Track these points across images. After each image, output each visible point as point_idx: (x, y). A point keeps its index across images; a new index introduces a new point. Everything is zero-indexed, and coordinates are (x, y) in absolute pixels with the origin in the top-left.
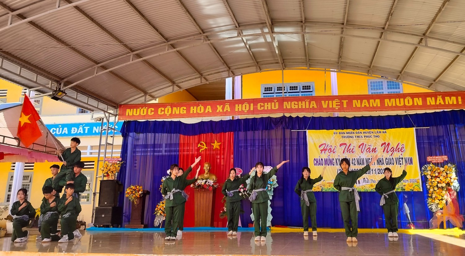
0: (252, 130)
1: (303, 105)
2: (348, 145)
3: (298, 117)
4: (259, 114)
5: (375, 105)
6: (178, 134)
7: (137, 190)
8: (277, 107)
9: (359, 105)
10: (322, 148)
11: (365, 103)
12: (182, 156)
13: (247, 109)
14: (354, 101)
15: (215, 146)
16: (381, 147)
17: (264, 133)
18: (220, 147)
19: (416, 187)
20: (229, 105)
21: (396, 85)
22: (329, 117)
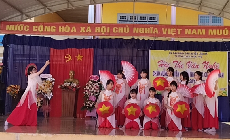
0: (108, 48)
1: (148, 30)
2: (179, 62)
3: (144, 39)
4: (113, 36)
5: (201, 34)
6: (49, 48)
7: (16, 88)
8: (128, 31)
9: (189, 33)
10: (160, 63)
11: (194, 31)
12: (52, 65)
13: (105, 31)
14: (186, 30)
15: (78, 58)
16: (202, 64)
17: (117, 51)
18: (82, 59)
19: (224, 93)
20: (90, 27)
21: (219, 20)
22: (167, 41)
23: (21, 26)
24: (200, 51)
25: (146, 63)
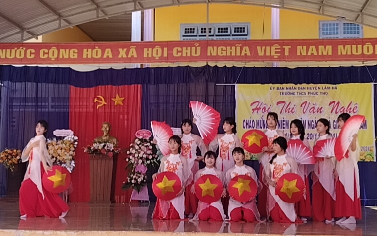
0: (166, 83)
1: (233, 51)
2: (287, 103)
3: (225, 66)
4: (173, 62)
5: (325, 53)
6: (68, 86)
7: (14, 154)
8: (199, 54)
9: (304, 53)
10: (254, 107)
11: (313, 50)
12: (73, 114)
13: (160, 54)
14: (298, 47)
15: (116, 102)
16: (328, 107)
17: (181, 87)
18: (123, 103)
19: (368, 156)
20: (135, 48)
21: (355, 29)
22: (266, 67)
23: (21, 50)
24: (324, 83)
25: (231, 105)
